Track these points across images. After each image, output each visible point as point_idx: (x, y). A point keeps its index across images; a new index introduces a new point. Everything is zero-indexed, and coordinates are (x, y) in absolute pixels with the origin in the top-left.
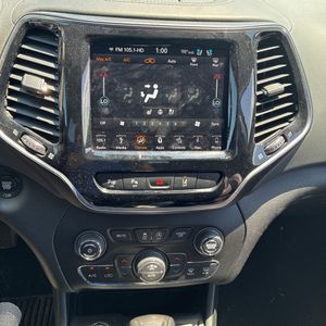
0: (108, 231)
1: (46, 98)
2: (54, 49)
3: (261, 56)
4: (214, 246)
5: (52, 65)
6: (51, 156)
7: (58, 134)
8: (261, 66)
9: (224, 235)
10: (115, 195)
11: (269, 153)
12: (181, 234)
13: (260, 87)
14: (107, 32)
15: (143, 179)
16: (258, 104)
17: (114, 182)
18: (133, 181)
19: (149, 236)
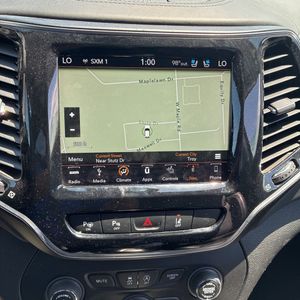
0: (86, 276)
1: (4, 122)
2: (13, 61)
3: (268, 66)
4: (212, 290)
5: (11, 81)
6: (12, 195)
7: (20, 167)
8: (267, 78)
9: (223, 275)
10: (92, 240)
11: (278, 182)
12: (172, 277)
13: (267, 104)
14: (79, 39)
15: (127, 220)
16: (265, 124)
17: (90, 225)
18: (114, 222)
19: (134, 281)
